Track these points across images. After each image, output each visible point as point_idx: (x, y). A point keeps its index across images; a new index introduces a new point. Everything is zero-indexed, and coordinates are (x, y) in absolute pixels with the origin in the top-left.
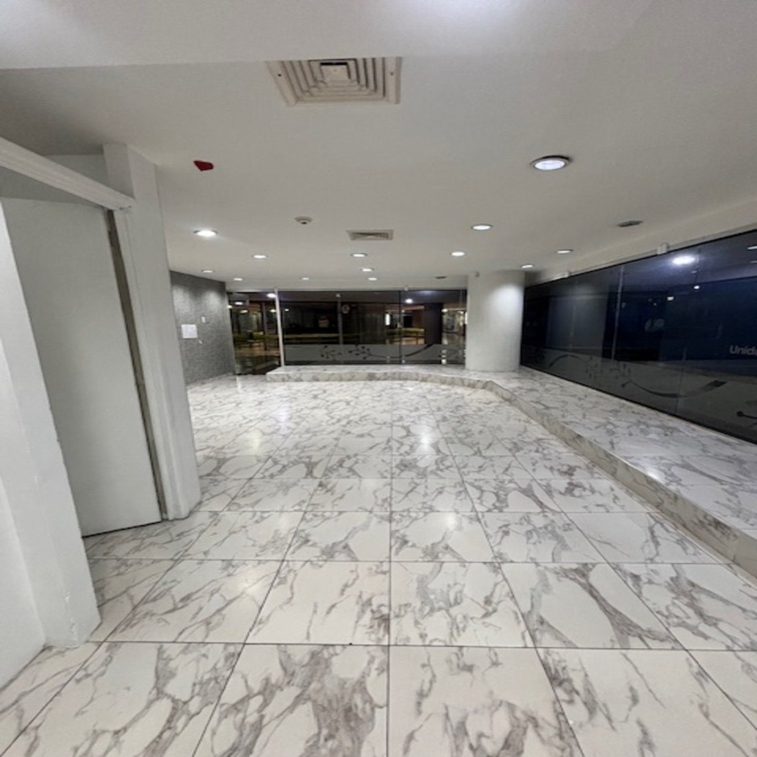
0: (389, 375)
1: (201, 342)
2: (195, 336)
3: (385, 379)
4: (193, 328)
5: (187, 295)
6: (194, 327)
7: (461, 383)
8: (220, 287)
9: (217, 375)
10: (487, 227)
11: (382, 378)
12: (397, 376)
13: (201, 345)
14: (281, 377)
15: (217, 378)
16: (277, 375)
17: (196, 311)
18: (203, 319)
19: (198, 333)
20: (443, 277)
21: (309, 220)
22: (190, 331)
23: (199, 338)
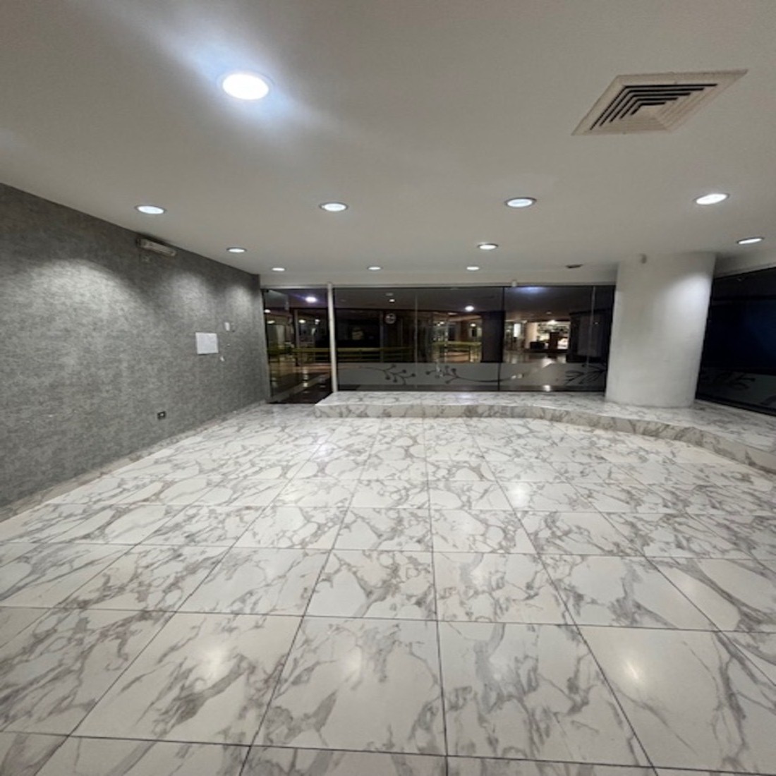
1: (222, 359)
2: (215, 349)
4: (210, 339)
5: (204, 289)
6: (213, 336)
8: (252, 282)
9: (244, 406)
13: (222, 362)
14: (338, 410)
15: (244, 410)
16: (331, 408)
17: (218, 313)
18: (227, 326)
19: (219, 345)
22: (207, 343)
23: (220, 353)
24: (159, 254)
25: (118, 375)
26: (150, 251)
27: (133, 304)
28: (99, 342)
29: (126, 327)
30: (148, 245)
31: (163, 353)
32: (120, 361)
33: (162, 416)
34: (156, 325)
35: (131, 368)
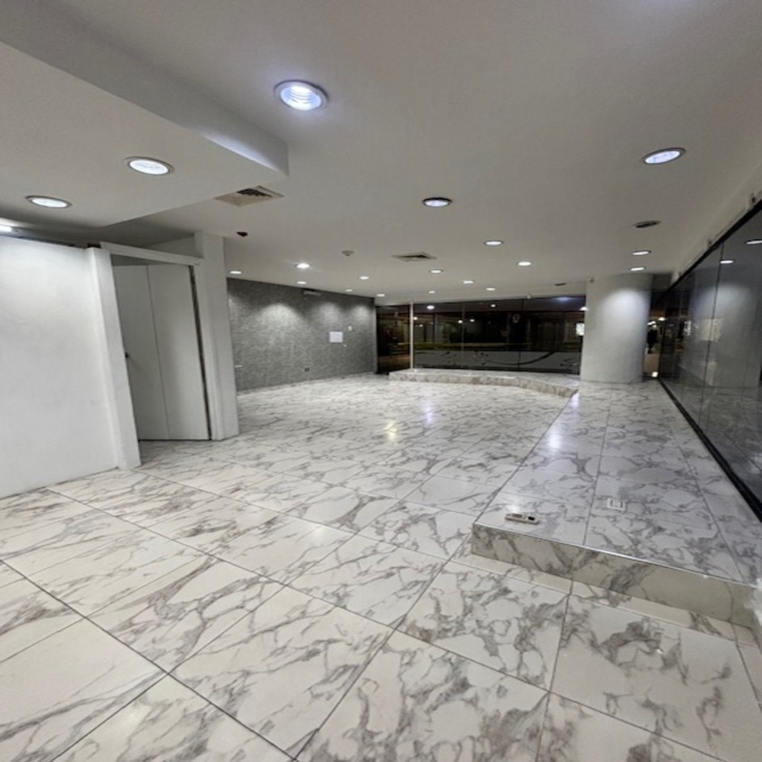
0: (491, 380)
1: (345, 346)
2: (340, 340)
3: (487, 384)
4: (338, 335)
5: (337, 310)
6: (340, 334)
7: (553, 391)
8: (370, 302)
9: (358, 373)
10: (499, 243)
11: (485, 383)
12: (499, 382)
13: (345, 348)
14: (400, 377)
15: (357, 375)
16: (396, 375)
17: (344, 321)
18: (350, 327)
19: (344, 338)
20: (563, 284)
21: (352, 253)
22: (336, 337)
23: (344, 342)
24: (313, 296)
25: (289, 349)
26: (308, 295)
27: (298, 319)
28: (283, 335)
29: (294, 329)
30: (306, 293)
31: (310, 341)
32: (290, 343)
33: (307, 370)
34: (308, 328)
35: (295, 346)
